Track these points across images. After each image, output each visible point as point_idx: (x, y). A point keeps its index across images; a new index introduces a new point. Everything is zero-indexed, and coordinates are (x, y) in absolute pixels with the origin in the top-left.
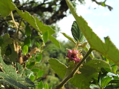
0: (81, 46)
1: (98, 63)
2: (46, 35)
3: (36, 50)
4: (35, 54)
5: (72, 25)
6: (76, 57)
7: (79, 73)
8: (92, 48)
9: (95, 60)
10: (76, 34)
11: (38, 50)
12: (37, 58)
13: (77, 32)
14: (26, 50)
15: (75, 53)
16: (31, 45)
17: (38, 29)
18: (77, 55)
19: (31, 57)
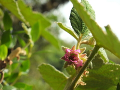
0: (86, 43)
1: (115, 70)
2: (36, 28)
3: (18, 51)
4: (18, 58)
5: (72, 11)
6: (77, 60)
7: (83, 84)
8: (99, 44)
9: (110, 65)
10: (78, 24)
11: (23, 51)
12: (22, 66)
13: (78, 20)
14: (4, 53)
15: (75, 53)
16: (12, 45)
17: (23, 18)
18: (79, 56)
19: (11, 62)
